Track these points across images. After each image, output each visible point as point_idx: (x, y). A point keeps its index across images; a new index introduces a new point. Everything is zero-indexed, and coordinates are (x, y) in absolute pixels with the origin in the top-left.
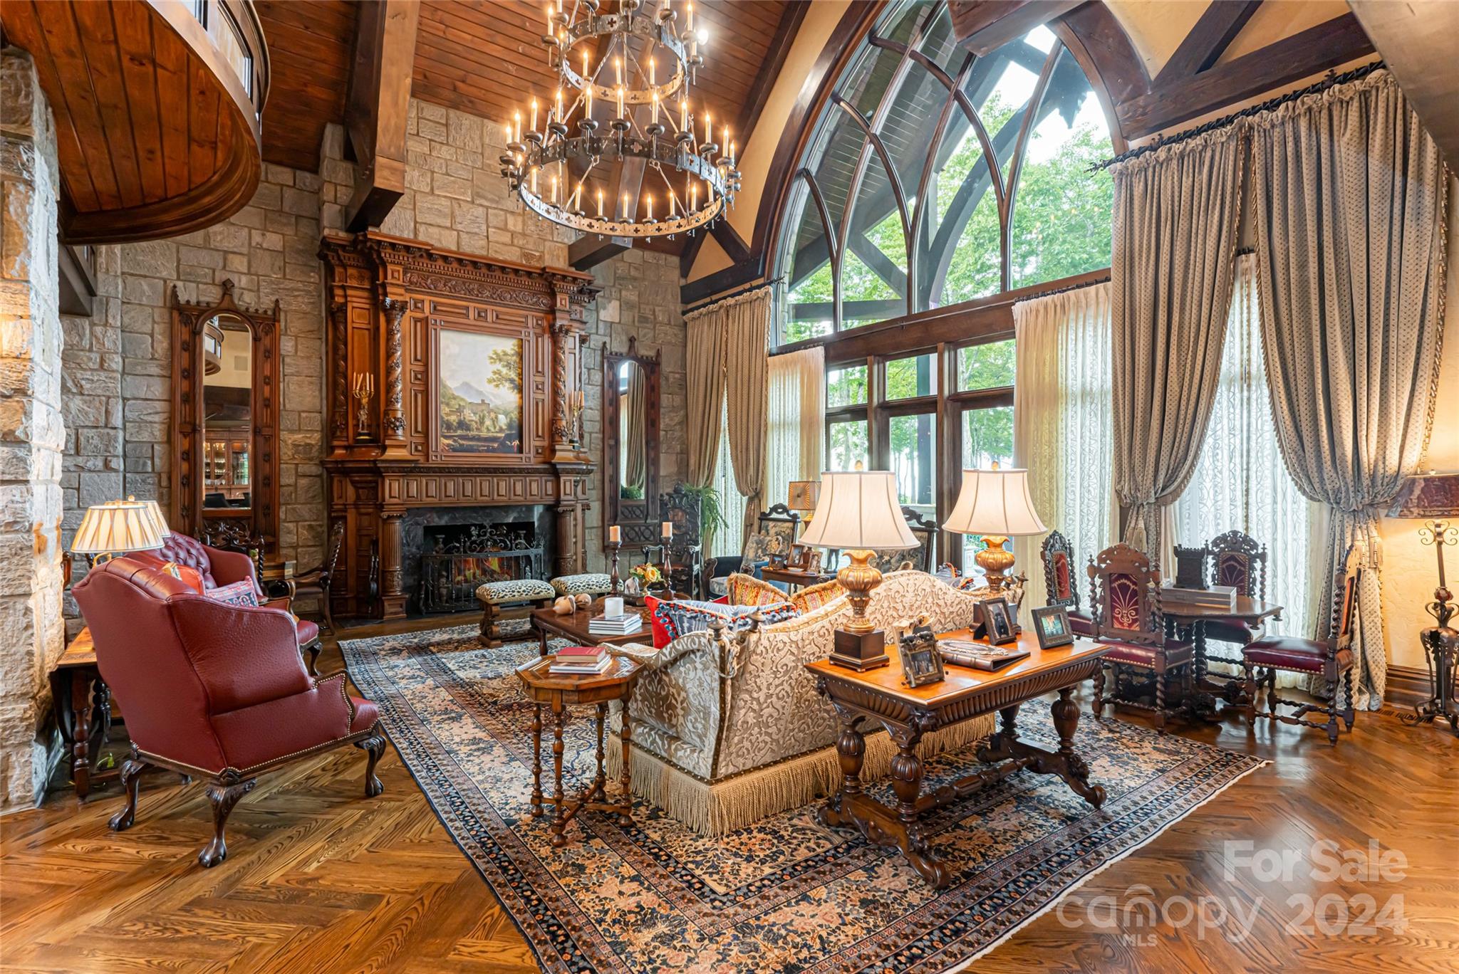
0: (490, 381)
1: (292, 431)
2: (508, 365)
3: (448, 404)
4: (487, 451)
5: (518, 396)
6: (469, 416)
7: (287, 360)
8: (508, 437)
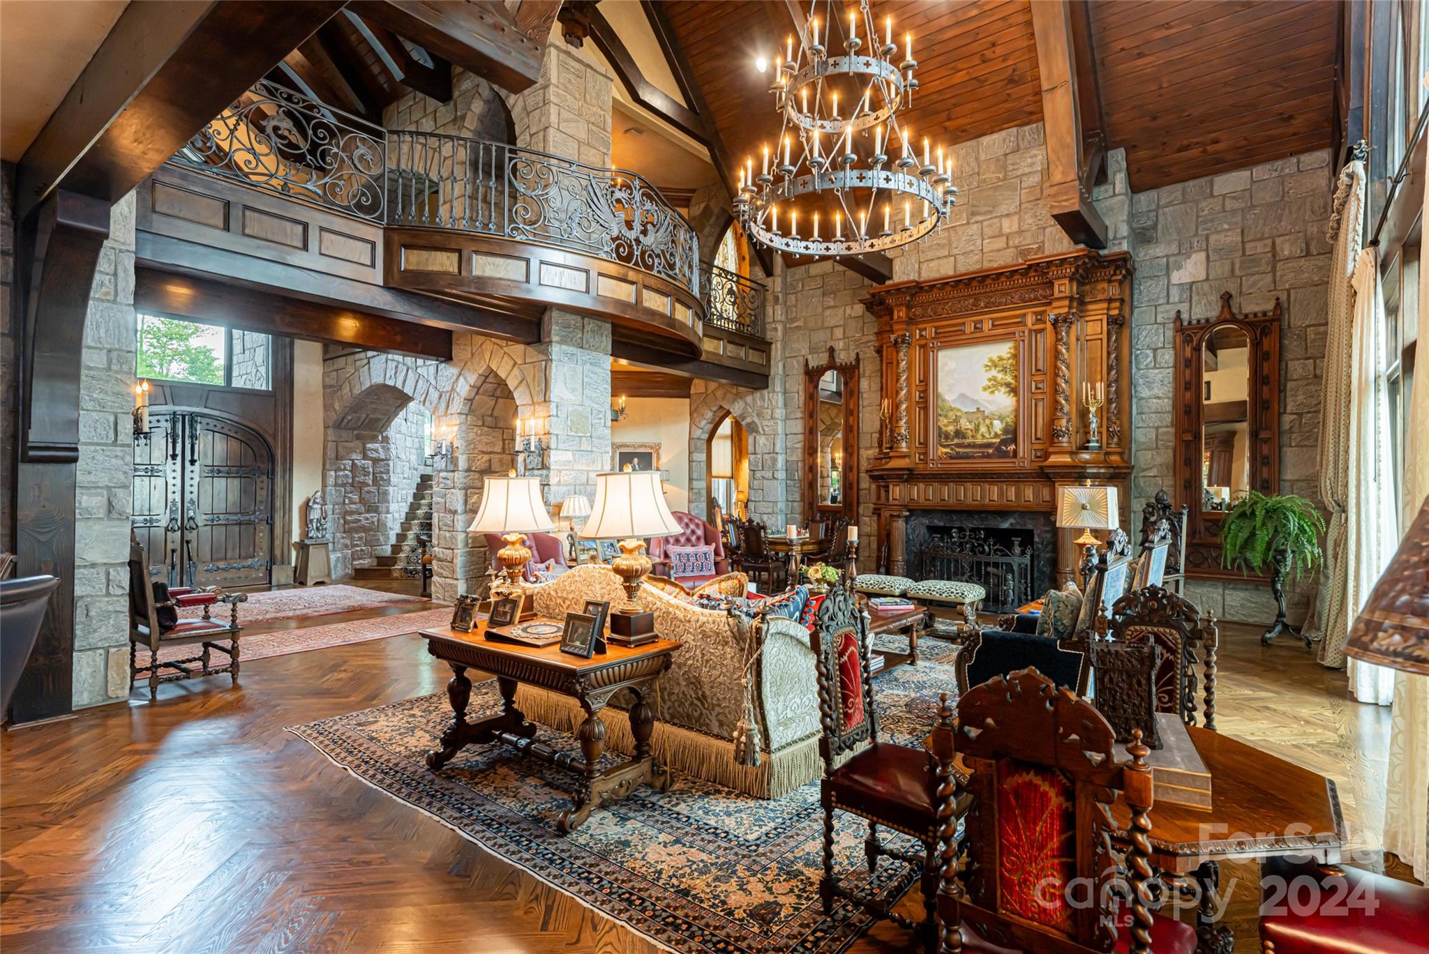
0: (985, 389)
1: (867, 449)
2: (1004, 370)
3: (946, 416)
4: (983, 457)
5: (1014, 399)
6: (965, 424)
7: (865, 395)
8: (1003, 442)
